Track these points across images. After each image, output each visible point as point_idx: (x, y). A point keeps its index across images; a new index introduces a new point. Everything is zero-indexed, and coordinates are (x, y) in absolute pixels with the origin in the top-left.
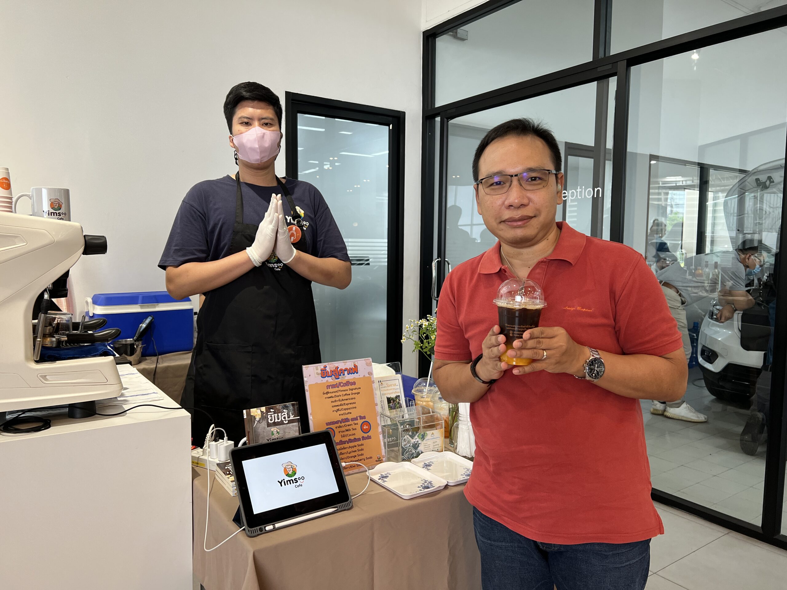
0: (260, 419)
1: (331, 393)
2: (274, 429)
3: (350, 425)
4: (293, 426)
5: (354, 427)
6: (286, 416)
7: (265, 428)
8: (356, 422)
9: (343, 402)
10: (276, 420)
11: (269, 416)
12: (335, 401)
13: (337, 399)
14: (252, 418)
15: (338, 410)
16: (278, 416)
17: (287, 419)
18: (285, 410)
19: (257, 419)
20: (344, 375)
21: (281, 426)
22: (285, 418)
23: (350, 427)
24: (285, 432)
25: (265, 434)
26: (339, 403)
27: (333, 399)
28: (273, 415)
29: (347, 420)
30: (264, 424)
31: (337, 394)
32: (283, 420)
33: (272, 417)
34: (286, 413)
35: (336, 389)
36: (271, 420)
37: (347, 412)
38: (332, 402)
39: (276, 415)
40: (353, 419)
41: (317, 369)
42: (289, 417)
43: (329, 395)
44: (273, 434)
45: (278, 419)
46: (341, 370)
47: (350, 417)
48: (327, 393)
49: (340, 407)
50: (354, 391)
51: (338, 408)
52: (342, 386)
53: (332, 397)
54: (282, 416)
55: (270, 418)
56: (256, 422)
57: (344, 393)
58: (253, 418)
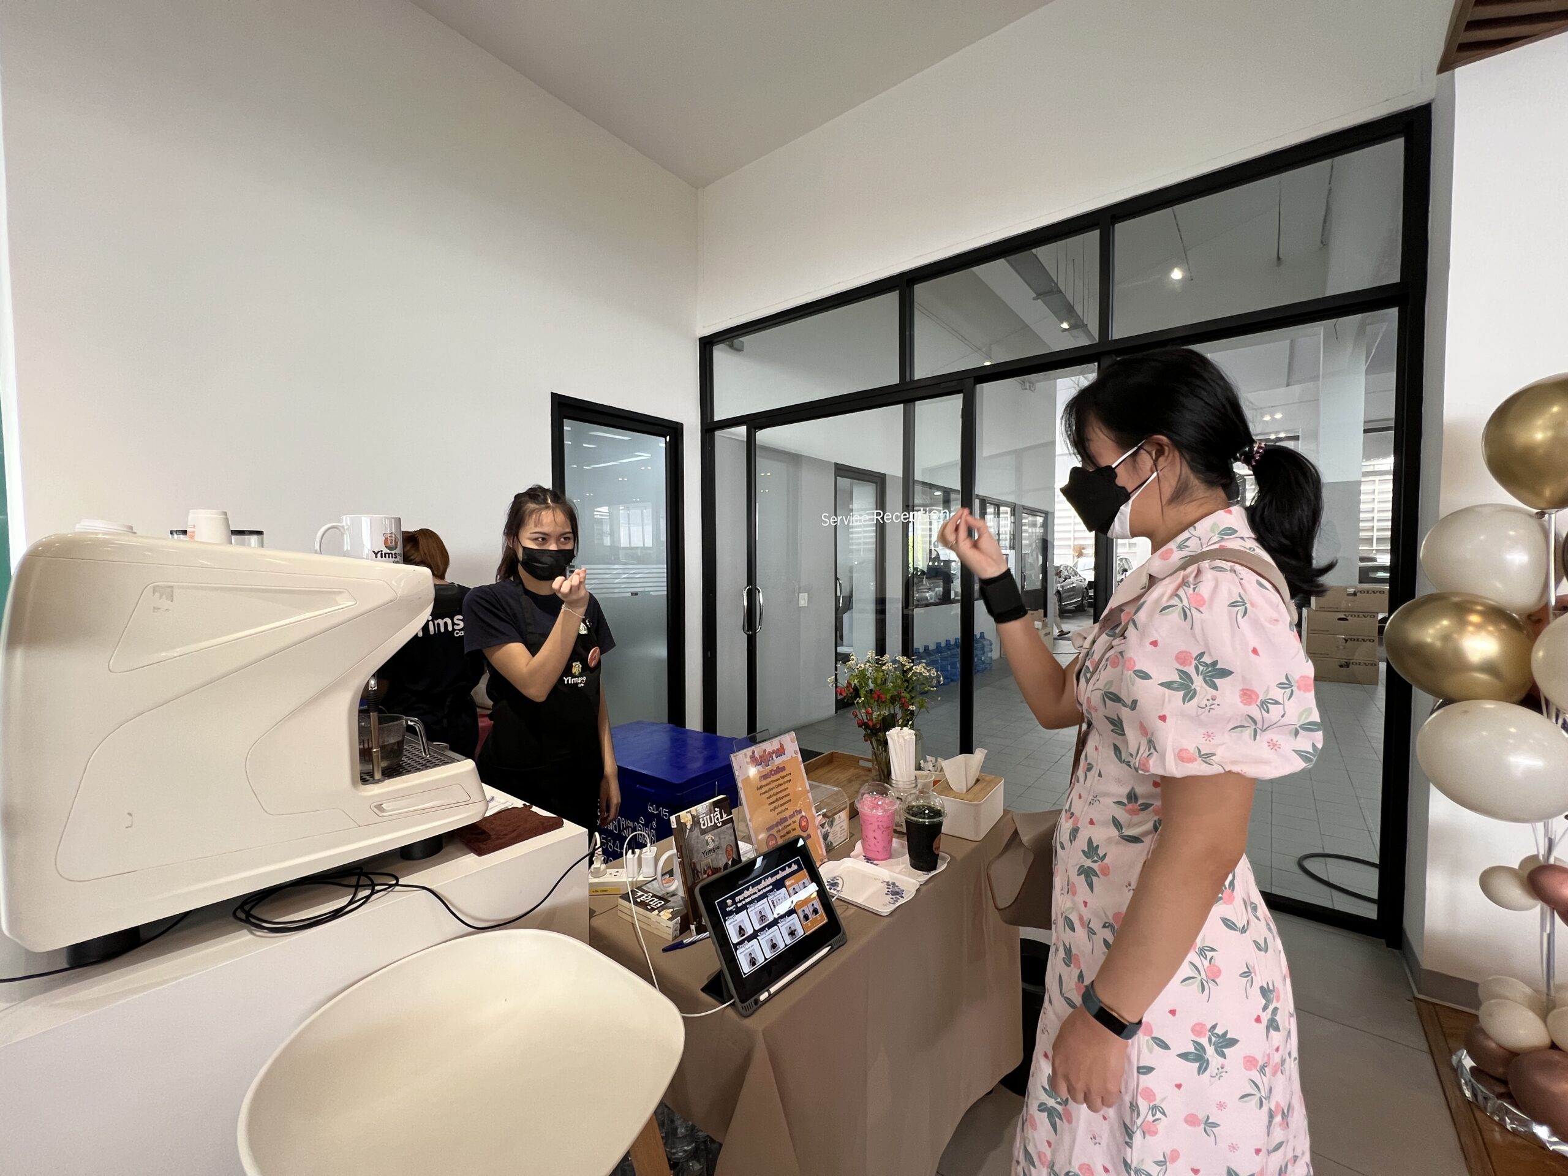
0: (692, 825)
1: (764, 786)
2: (708, 837)
3: (790, 825)
4: (727, 828)
5: (793, 826)
6: (719, 816)
7: (698, 837)
8: (793, 819)
9: (777, 796)
10: (710, 824)
11: (701, 820)
12: (771, 796)
13: (771, 793)
14: (681, 825)
15: (775, 808)
16: (710, 817)
17: (720, 820)
18: (716, 809)
19: (689, 827)
20: (773, 759)
21: (715, 831)
22: (718, 819)
23: (789, 828)
24: (720, 838)
25: (699, 845)
26: (774, 799)
27: (767, 795)
28: (705, 818)
29: (784, 820)
30: (697, 832)
31: (770, 786)
32: (717, 822)
33: (703, 820)
34: (718, 813)
35: (769, 780)
36: (704, 825)
37: (783, 808)
38: (768, 798)
39: (708, 817)
40: (792, 816)
41: (746, 757)
42: (722, 818)
43: (764, 790)
44: (708, 844)
45: (711, 822)
46: (769, 753)
47: (787, 814)
48: (761, 787)
49: (776, 804)
50: (786, 779)
51: (774, 805)
52: (773, 775)
53: (766, 792)
54: (714, 817)
55: (702, 822)
56: (688, 831)
57: (777, 783)
58: (684, 826)
